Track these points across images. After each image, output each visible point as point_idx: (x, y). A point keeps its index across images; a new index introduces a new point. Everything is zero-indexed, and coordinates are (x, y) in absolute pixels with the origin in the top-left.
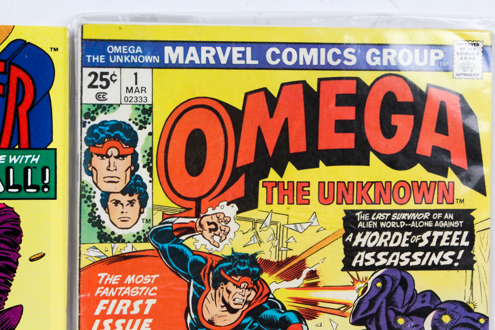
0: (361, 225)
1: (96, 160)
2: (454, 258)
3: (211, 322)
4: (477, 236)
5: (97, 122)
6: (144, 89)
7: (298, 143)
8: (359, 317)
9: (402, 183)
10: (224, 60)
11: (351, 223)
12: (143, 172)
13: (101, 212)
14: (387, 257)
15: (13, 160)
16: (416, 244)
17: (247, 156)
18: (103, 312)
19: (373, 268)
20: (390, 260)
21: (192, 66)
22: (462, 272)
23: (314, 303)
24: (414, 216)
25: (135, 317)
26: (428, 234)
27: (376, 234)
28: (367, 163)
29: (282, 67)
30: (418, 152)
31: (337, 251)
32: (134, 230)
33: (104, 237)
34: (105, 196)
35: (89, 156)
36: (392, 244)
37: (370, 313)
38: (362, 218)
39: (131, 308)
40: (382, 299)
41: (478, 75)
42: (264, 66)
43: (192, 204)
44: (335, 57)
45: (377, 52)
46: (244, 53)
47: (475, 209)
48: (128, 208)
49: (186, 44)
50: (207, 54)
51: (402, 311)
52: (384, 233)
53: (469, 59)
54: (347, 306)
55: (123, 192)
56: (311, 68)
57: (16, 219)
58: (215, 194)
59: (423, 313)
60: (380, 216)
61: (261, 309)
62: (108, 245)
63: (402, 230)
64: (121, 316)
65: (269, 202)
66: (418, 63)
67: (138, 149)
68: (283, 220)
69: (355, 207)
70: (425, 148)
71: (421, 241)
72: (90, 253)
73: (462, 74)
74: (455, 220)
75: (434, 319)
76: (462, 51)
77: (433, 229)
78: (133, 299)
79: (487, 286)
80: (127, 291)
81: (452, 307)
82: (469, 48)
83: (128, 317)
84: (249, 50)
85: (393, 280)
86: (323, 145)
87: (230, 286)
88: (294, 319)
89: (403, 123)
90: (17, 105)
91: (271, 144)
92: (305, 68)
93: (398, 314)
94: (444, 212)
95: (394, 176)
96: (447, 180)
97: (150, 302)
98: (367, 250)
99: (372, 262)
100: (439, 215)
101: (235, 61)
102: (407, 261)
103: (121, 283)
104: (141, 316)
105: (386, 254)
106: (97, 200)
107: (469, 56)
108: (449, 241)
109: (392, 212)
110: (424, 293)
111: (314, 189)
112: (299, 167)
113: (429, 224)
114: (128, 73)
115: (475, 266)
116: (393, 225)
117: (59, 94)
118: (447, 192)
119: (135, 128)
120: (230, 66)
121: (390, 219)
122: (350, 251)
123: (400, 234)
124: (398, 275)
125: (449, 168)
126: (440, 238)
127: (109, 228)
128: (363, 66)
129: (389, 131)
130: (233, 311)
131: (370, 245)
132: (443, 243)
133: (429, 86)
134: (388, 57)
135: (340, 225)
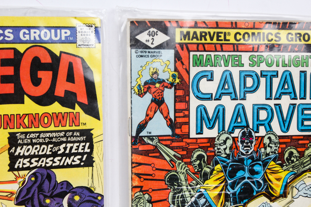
0: (20, 142)
2: (80, 160)
4: (95, 145)
8: (20, 200)
9: (46, 114)
11: (13, 140)
14: (37, 161)
16: (56, 152)
19: (28, 168)
20: (40, 163)
22: (86, 168)
24: (54, 135)
26: (64, 145)
27: (30, 147)
28: (23, 102)
30: (56, 94)
31: (5, 158)
36: (40, 153)
37: (27, 197)
38: (21, 137)
40: (35, 188)
41: (93, 45)
45: (27, 32)
47: (93, 129)
51: (49, 194)
52: (35, 146)
53: (87, 35)
54: (12, 193)
59: (62, 195)
60: (32, 136)
63: (47, 144)
66: (54, 38)
69: (15, 130)
70: (60, 92)
71: (60, 150)
73: (83, 45)
74: (80, 136)
75: (69, 199)
76: (82, 30)
77: (67, 142)
79: (102, 177)
81: (80, 190)
82: (86, 29)
85: (42, 175)
89: (45, 76)
93: (46, 197)
94: (73, 131)
95: (40, 110)
96: (75, 111)
98: (25, 157)
99: (28, 164)
100: (71, 134)
102: (51, 163)
105: (37, 159)
107: (87, 33)
108: (77, 149)
109: (40, 132)
110: (62, 183)
113: (64, 139)
115: (94, 164)
116: (41, 141)
118: (75, 119)
121: (38, 137)
122: (13, 159)
123: (45, 147)
124: (45, 172)
125: (76, 104)
126: (71, 148)
128: (18, 41)
129: (36, 82)
131: (26, 154)
132: (73, 151)
133: (61, 52)
134: (34, 35)
135: (6, 142)
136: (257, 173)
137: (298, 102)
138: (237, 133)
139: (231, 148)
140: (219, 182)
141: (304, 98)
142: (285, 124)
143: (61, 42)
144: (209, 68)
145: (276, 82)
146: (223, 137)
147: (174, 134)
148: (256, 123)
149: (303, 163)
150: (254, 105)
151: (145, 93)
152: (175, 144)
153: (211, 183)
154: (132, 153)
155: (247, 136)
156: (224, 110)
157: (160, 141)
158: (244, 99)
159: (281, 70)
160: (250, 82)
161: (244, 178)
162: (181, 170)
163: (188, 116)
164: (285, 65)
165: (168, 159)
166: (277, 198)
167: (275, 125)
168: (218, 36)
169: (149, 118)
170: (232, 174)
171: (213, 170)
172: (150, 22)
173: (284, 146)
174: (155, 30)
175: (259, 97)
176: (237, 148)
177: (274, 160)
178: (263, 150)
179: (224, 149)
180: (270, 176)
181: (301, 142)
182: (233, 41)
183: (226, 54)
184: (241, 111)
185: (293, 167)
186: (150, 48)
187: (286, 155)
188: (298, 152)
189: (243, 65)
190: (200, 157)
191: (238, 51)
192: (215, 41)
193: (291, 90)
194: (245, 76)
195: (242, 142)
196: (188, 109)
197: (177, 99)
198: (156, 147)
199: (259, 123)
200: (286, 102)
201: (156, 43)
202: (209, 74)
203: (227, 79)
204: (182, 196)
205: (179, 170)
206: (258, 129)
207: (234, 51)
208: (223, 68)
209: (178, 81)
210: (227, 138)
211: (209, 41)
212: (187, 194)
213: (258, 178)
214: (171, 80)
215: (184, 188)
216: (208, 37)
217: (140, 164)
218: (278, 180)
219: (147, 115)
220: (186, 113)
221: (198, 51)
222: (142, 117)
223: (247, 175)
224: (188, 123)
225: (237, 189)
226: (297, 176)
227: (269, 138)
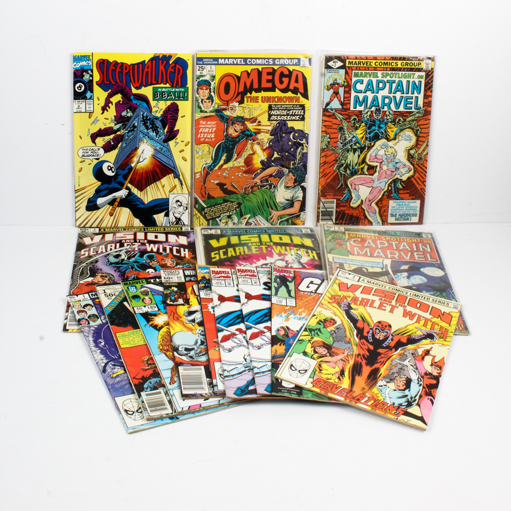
0: (273, 108)
1: (200, 90)
2: (299, 118)
3: (231, 135)
4: (306, 112)
5: (200, 80)
6: (213, 71)
7: (256, 86)
8: (272, 134)
9: (285, 97)
10: (235, 63)
11: (270, 108)
12: (212, 94)
13: (201, 104)
14: (280, 117)
15: (177, 90)
17: (241, 89)
18: (201, 132)
21: (226, 64)
22: (301, 122)
23: (260, 130)
24: (288, 106)
25: (210, 133)
26: (292, 111)
27: (277, 111)
28: (275, 91)
29: (252, 64)
31: (266, 115)
32: (210, 109)
33: (202, 111)
34: (202, 100)
35: (198, 89)
36: (282, 114)
37: (275, 133)
39: (209, 131)
40: (278, 129)
41: (307, 66)
42: (246, 64)
43: (226, 102)
44: (267, 62)
45: (279, 60)
46: (241, 61)
47: (306, 104)
48: (208, 103)
49: (225, 58)
50: (231, 61)
52: (279, 111)
53: (305, 62)
54: (269, 131)
55: (207, 99)
56: (260, 65)
57: (177, 106)
58: (232, 100)
59: (290, 133)
60: (279, 106)
61: (245, 131)
62: (203, 114)
63: (285, 110)
64: (206, 133)
65: (247, 102)
66: (290, 63)
67: (211, 87)
68: (251, 107)
69: (271, 103)
70: (291, 87)
71: (290, 113)
72: (198, 115)
73: (303, 66)
74: (300, 107)
75: (293, 134)
76: (303, 60)
77: (294, 110)
78: (210, 128)
79: (308, 126)
80: (208, 126)
81: (299, 131)
82: (305, 59)
83: (208, 133)
84: (242, 60)
85: (282, 124)
86: (263, 86)
87: (236, 125)
88: (254, 134)
89: (286, 80)
90: (178, 75)
91: (248, 86)
92: (258, 65)
93: (283, 133)
94: (297, 105)
95: (283, 95)
96: (298, 96)
97: (214, 129)
98: (275, 115)
99: (276, 119)
100: (295, 106)
101: (238, 63)
102: (286, 118)
103: (206, 124)
104: (212, 133)
106: (200, 101)
108: (298, 113)
109: (282, 105)
110: (290, 127)
111: (260, 99)
112: (256, 92)
113: (292, 108)
114: (209, 66)
115: (305, 120)
116: (282, 108)
117: (189, 72)
118: (298, 100)
119: (211, 81)
120: (237, 64)
122: (270, 116)
124: (283, 122)
125: (298, 93)
126: (295, 112)
127: (203, 109)
128: (274, 64)
129: (281, 82)
130: (237, 132)
131: (276, 114)
132: (296, 114)
133: (293, 70)
134: (282, 62)
135: (267, 108)
136: (382, 128)
137: (405, 95)
138: (373, 109)
139: (370, 116)
140: (363, 131)
141: (408, 93)
142: (397, 105)
143: (293, 65)
144: (361, 78)
145: (394, 85)
146: (366, 110)
147: (343, 108)
148: (383, 104)
149: (405, 125)
150: (383, 96)
151: (330, 89)
152: (343, 113)
153: (359, 131)
154: (323, 116)
155: (378, 110)
156: (367, 98)
157: (336, 111)
158: (378, 93)
159: (397, 80)
160: (381, 85)
161: (375, 130)
162: (345, 125)
163: (350, 100)
164: (399, 77)
165: (339, 119)
166: (391, 140)
167: (393, 106)
168: (367, 63)
169: (331, 100)
170: (369, 128)
171: (361, 125)
172: (335, 57)
173: (396, 116)
174: (337, 60)
175: (385, 92)
176: (373, 116)
177: (391, 122)
178: (385, 117)
179: (366, 116)
180: (388, 130)
181: (405, 114)
182: (374, 66)
183: (370, 72)
184: (376, 99)
185: (400, 126)
186: (334, 69)
187: (397, 120)
188: (403, 119)
189: (378, 77)
190: (354, 119)
191: (376, 70)
192: (365, 65)
193: (401, 89)
194: (379, 82)
195: (375, 113)
196: (350, 97)
197: (345, 92)
198: (334, 114)
199: (384, 105)
200: (398, 95)
201: (337, 66)
202: (361, 81)
203: (370, 83)
204: (345, 137)
205: (344, 124)
206: (384, 107)
207: (374, 70)
208: (368, 78)
209: (346, 84)
210: (368, 111)
211: (362, 65)
212: (347, 136)
213: (382, 130)
214: (343, 83)
215: (346, 133)
216: (362, 64)
217: (326, 121)
218: (392, 132)
219: (331, 99)
220: (349, 99)
221: (357, 70)
222: (328, 100)
223: (377, 128)
224: (350, 103)
225: (372, 135)
226: (402, 130)
227: (389, 112)
